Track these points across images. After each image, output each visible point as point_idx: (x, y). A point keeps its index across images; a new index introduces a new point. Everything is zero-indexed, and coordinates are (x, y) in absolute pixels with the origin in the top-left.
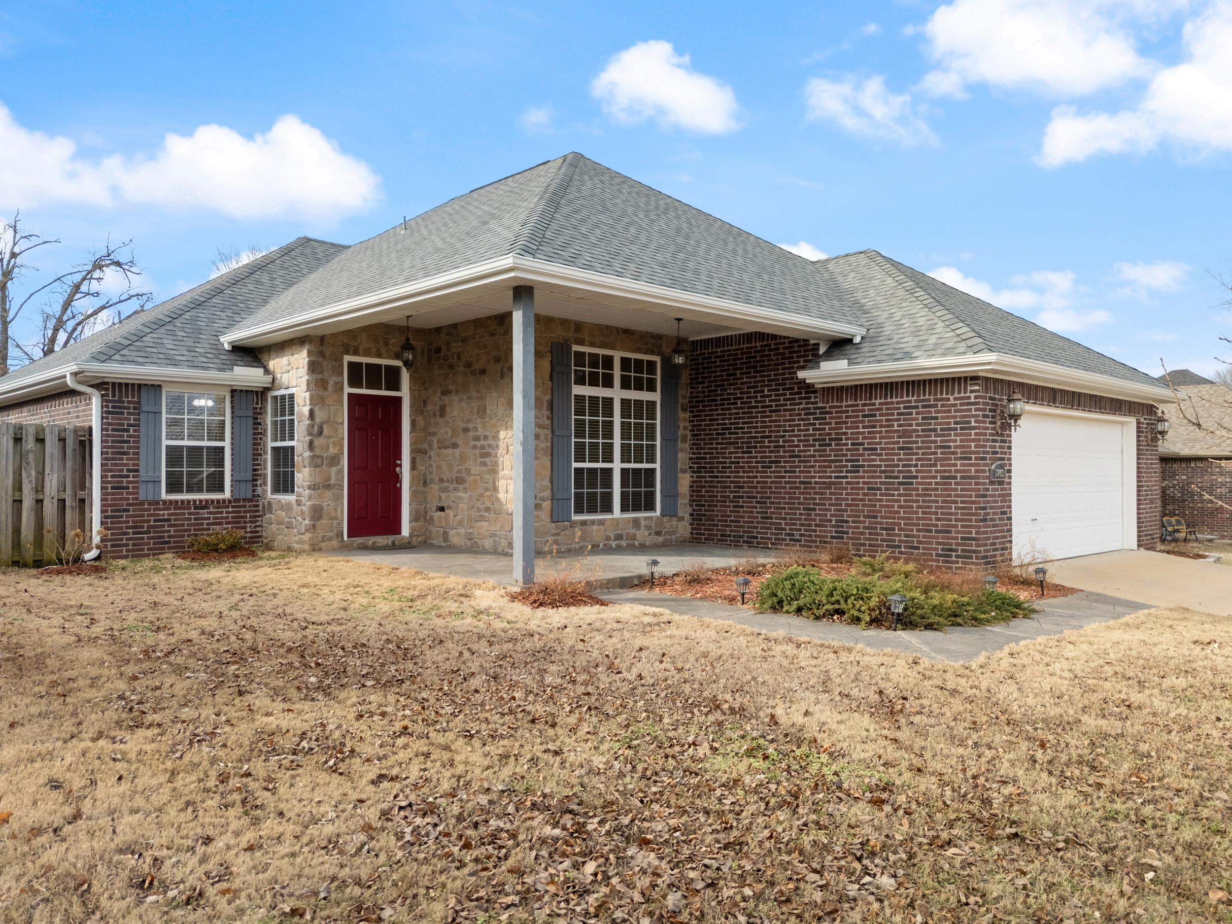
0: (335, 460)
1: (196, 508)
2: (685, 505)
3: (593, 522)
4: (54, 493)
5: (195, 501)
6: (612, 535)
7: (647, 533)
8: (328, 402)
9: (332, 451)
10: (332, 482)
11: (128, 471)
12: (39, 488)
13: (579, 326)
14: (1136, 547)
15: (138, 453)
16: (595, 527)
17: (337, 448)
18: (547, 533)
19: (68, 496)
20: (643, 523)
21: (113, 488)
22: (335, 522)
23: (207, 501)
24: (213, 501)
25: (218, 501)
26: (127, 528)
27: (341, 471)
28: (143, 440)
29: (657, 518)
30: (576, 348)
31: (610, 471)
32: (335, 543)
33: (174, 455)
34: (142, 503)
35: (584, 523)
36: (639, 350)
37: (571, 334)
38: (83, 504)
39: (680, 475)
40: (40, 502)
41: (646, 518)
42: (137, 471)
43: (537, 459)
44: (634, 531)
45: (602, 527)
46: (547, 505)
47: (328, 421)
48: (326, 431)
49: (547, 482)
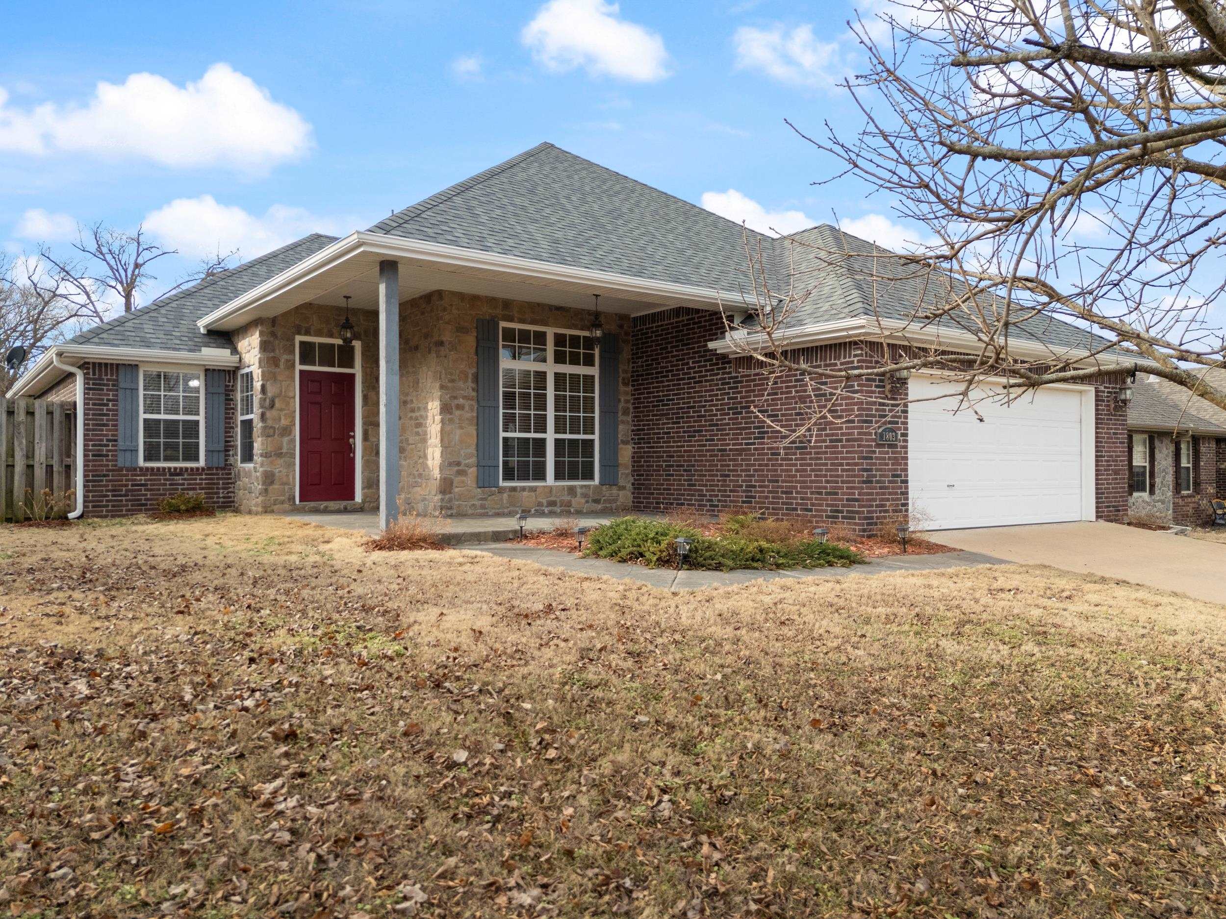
0: (287, 431)
1: (171, 475)
2: (627, 475)
3: (523, 489)
4: (43, 459)
5: (170, 469)
6: (544, 502)
7: (583, 501)
8: (279, 378)
9: (284, 422)
10: (284, 450)
11: (108, 440)
12: (30, 455)
13: (507, 304)
14: (1094, 519)
15: (116, 425)
16: (525, 494)
17: (289, 420)
18: (473, 497)
19: (55, 462)
20: (579, 491)
21: (94, 456)
22: (286, 487)
23: (181, 469)
24: (187, 469)
25: (192, 469)
26: (107, 491)
27: (294, 440)
28: (121, 413)
29: (596, 486)
30: (503, 324)
31: (543, 441)
32: (287, 506)
33: (151, 427)
34: (121, 469)
35: (514, 489)
36: (575, 327)
37: (499, 311)
38: (68, 469)
39: (621, 446)
40: (30, 467)
41: (582, 487)
42: (116, 441)
43: (461, 428)
44: (569, 498)
45: (533, 494)
46: (473, 471)
47: (279, 395)
48: (278, 404)
49: (472, 450)
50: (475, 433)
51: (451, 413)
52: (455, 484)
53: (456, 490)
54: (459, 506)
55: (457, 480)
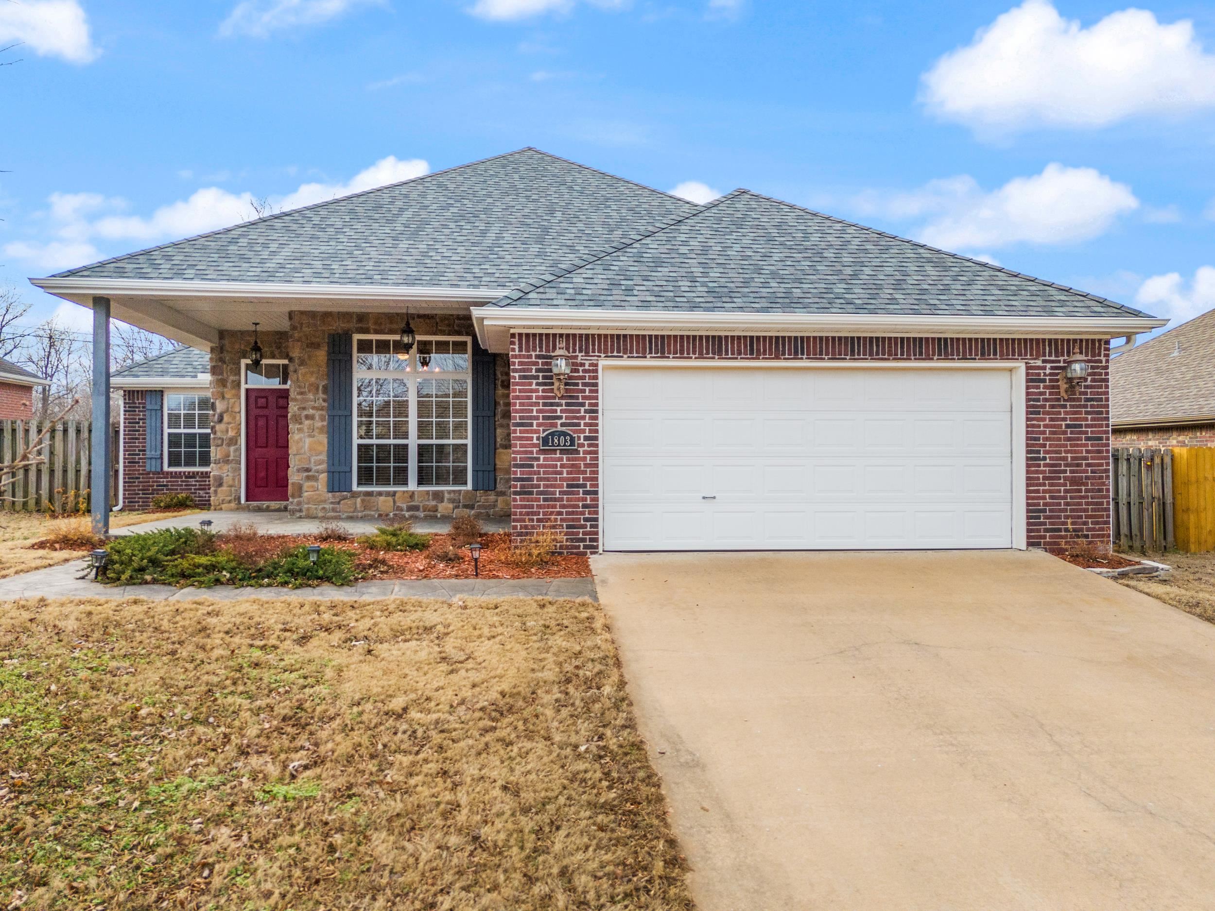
0: (233, 441)
1: (186, 477)
2: (507, 480)
3: (380, 494)
5: (184, 473)
6: (404, 506)
7: (451, 506)
8: (227, 396)
9: (231, 433)
10: (231, 458)
11: (139, 451)
13: (362, 317)
14: (1024, 547)
15: (144, 439)
16: (382, 498)
17: (235, 432)
18: (325, 501)
20: (446, 496)
21: (131, 462)
22: (233, 489)
23: (193, 473)
24: (198, 473)
25: (202, 473)
26: (139, 490)
27: (240, 449)
28: (148, 429)
29: (468, 491)
30: (356, 337)
31: (406, 447)
32: (233, 505)
33: (174, 441)
34: (148, 473)
35: (370, 493)
36: (443, 333)
37: (353, 325)
39: (500, 450)
41: (450, 492)
42: (144, 451)
43: (310, 436)
44: (434, 503)
45: (390, 499)
46: (323, 477)
47: (227, 411)
48: (226, 418)
49: (324, 457)
50: (325, 441)
51: (301, 423)
52: (305, 488)
53: (306, 494)
54: (308, 509)
55: (307, 485)
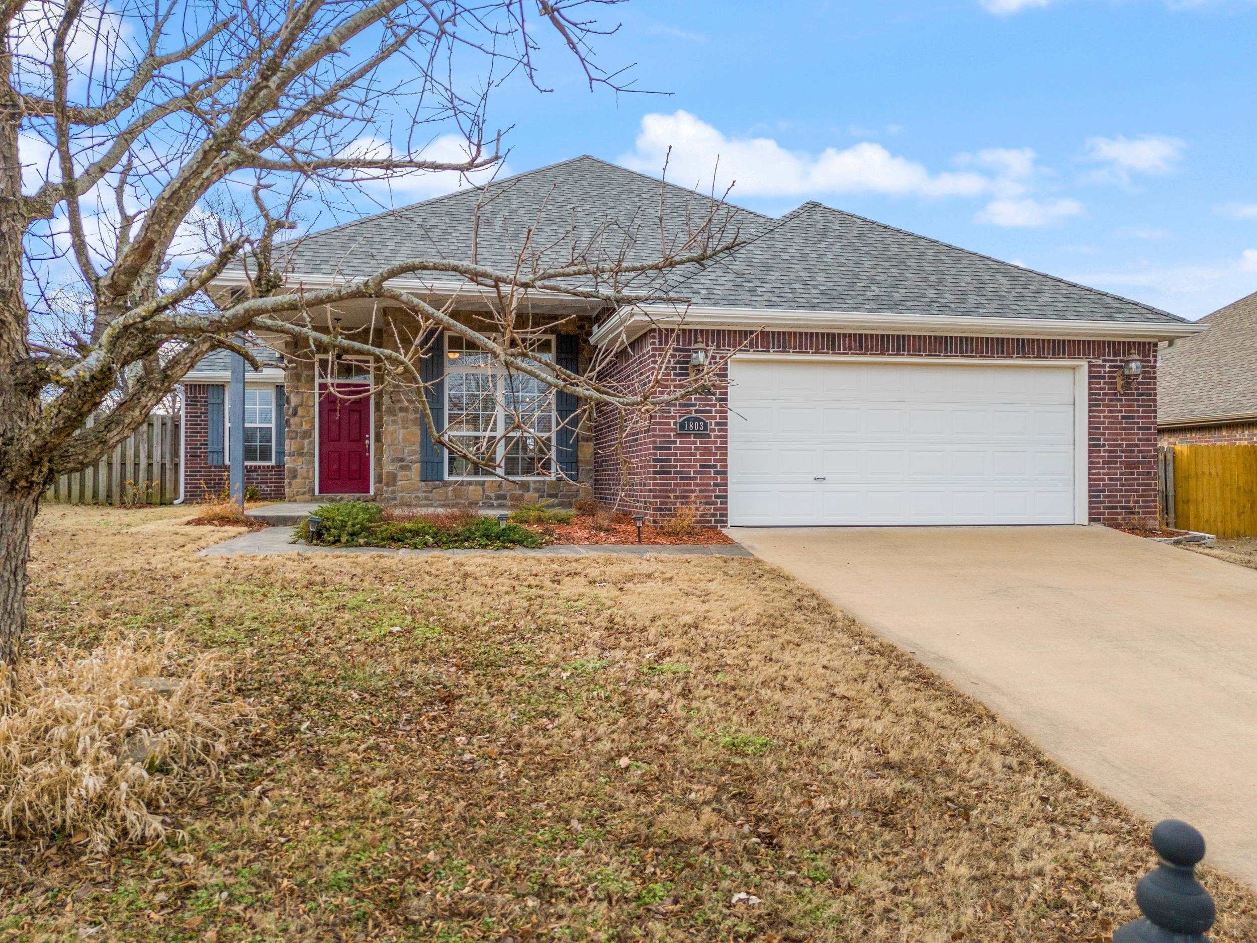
0: (307, 434)
1: (248, 471)
2: (589, 471)
3: (470, 483)
4: (159, 459)
6: (493, 495)
7: (536, 495)
8: (301, 390)
9: (305, 427)
10: (305, 450)
11: (201, 444)
12: (150, 457)
14: (1086, 523)
15: (206, 433)
16: (471, 488)
17: (310, 425)
18: (417, 490)
19: (167, 461)
20: (532, 485)
21: (192, 456)
22: (307, 481)
23: (255, 467)
26: (201, 483)
27: (313, 443)
28: (210, 423)
29: (552, 482)
30: (448, 333)
31: (494, 439)
32: (307, 497)
34: (210, 467)
35: (460, 483)
38: (176, 466)
39: (582, 443)
40: (150, 465)
41: (535, 482)
42: (206, 444)
43: (403, 428)
44: (520, 492)
45: (480, 488)
46: (417, 467)
47: (301, 405)
48: (300, 411)
49: (417, 448)
50: (419, 432)
51: (395, 415)
52: (399, 478)
53: (400, 483)
54: (402, 497)
55: (400, 474)
